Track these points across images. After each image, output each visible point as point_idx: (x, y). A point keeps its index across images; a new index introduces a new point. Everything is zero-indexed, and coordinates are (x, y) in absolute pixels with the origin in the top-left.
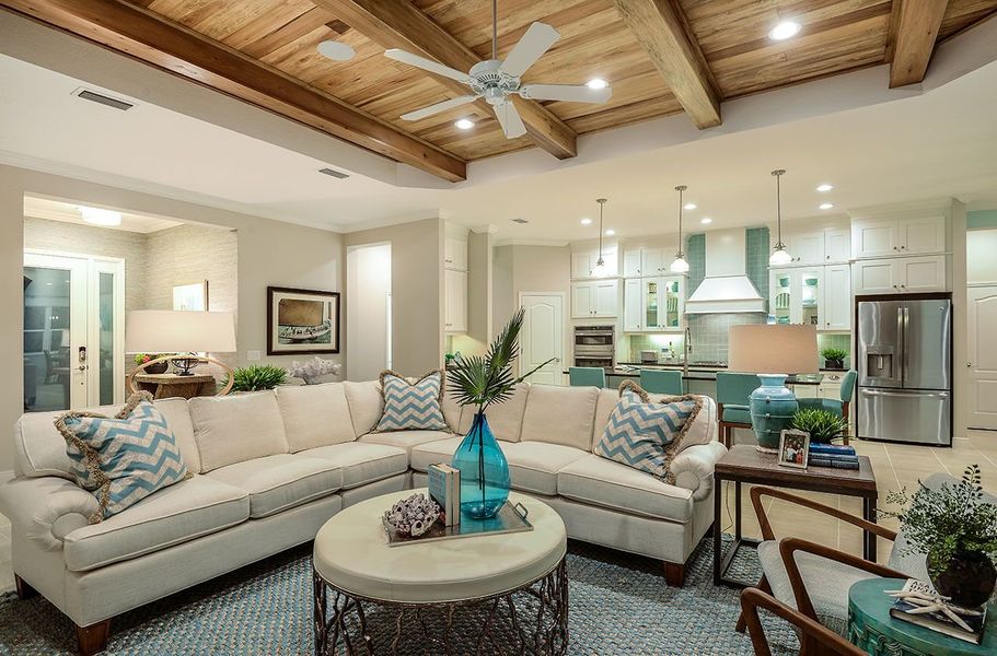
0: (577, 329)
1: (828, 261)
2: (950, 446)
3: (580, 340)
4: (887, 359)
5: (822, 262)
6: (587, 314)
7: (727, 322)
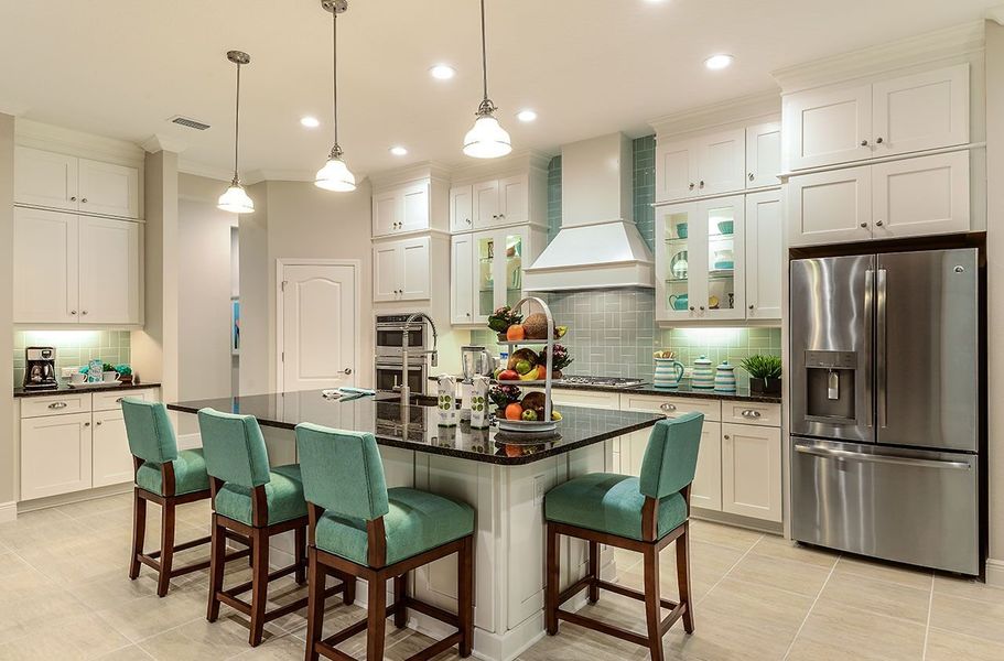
0: (381, 319)
1: (751, 184)
2: (982, 577)
3: (384, 339)
4: (846, 379)
5: (740, 187)
6: (391, 296)
7: (602, 305)
